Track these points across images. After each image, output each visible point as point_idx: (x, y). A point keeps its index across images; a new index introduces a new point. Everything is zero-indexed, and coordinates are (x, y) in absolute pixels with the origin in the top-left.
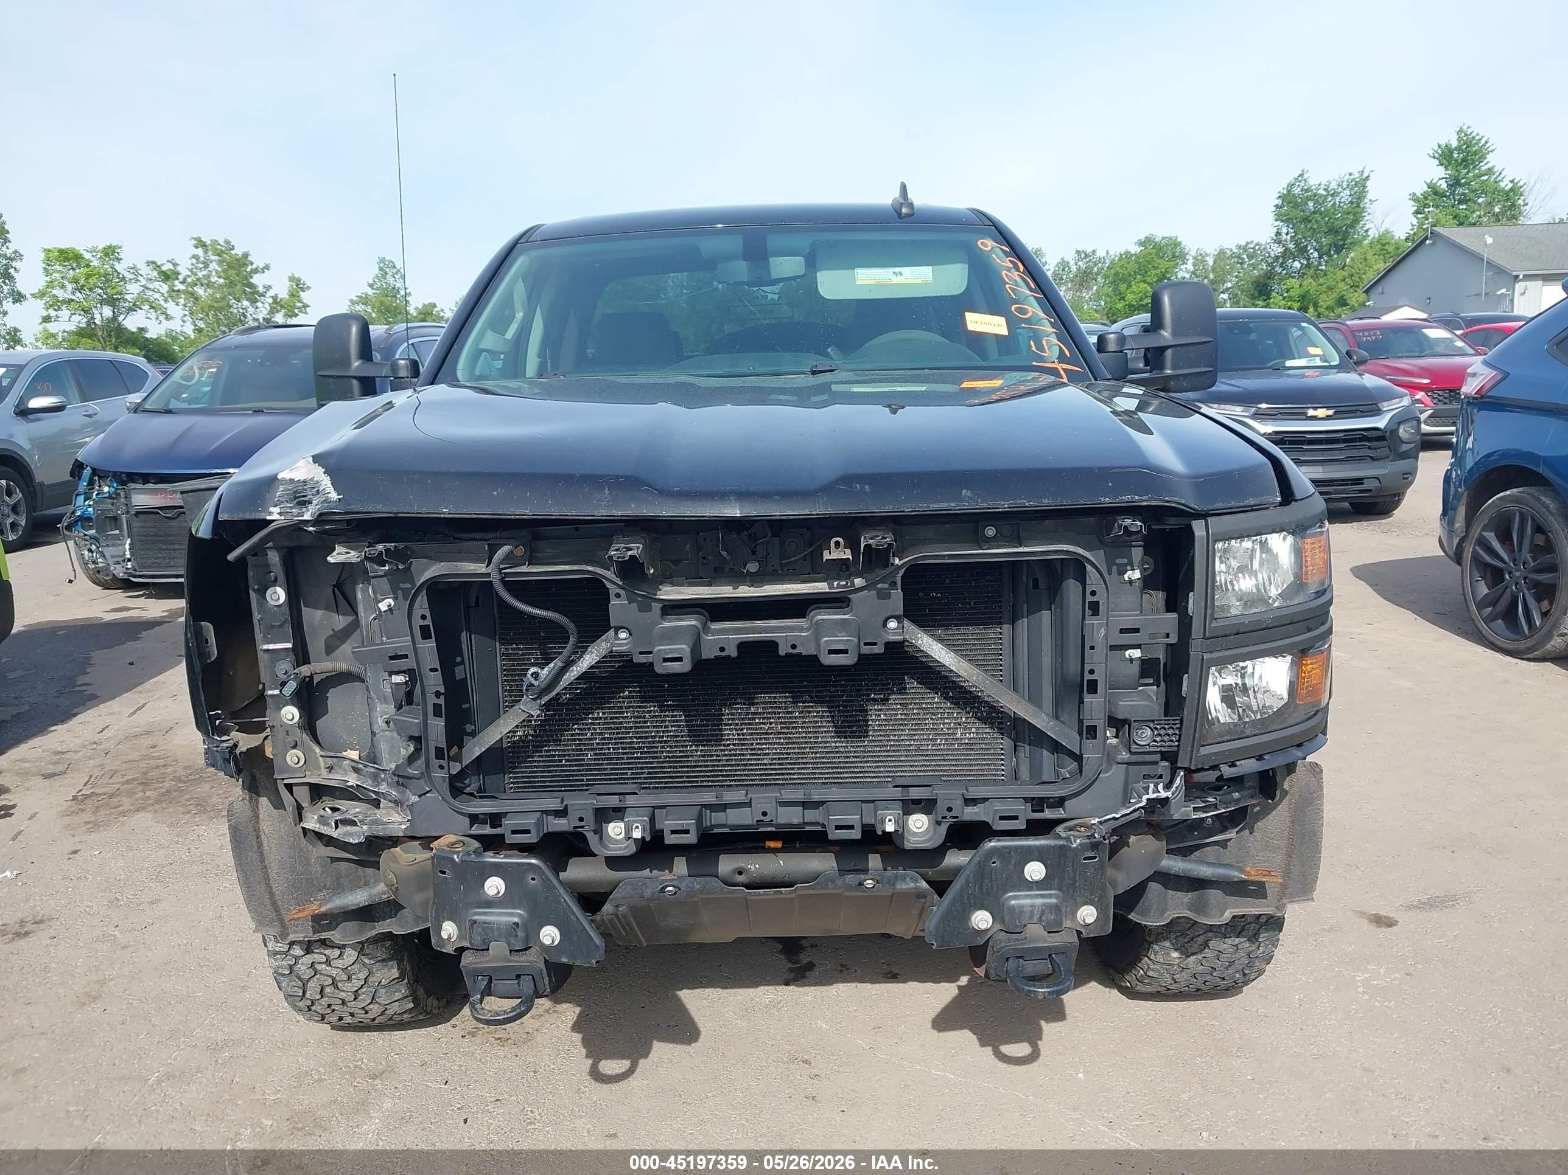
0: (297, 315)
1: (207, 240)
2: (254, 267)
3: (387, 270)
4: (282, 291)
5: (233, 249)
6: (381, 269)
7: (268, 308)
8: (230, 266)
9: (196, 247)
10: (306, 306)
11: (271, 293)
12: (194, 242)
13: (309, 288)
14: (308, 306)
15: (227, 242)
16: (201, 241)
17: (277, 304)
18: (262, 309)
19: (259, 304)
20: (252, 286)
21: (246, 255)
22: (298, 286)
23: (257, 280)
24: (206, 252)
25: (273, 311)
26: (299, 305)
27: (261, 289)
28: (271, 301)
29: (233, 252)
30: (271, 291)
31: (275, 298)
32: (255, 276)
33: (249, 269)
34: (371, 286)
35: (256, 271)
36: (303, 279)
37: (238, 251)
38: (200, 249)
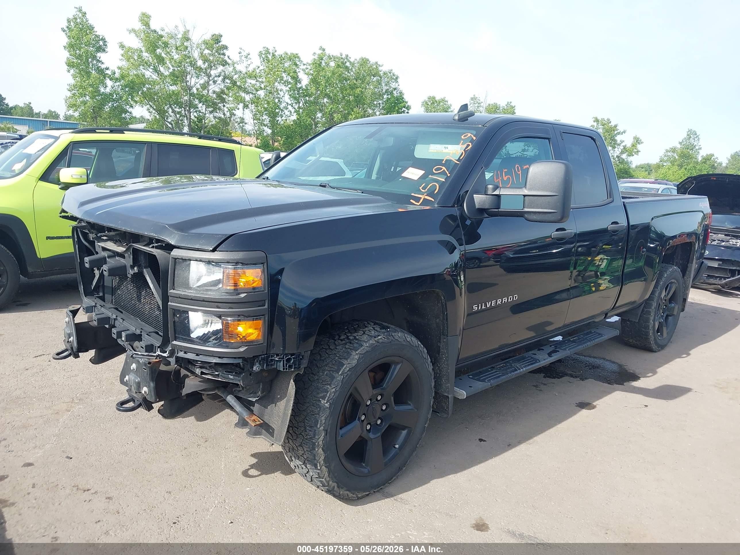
0: (633, 155)
1: (599, 118)
2: (618, 131)
3: (692, 136)
4: (628, 143)
5: (610, 123)
6: (688, 135)
7: (620, 151)
8: (607, 131)
9: (594, 122)
10: (638, 151)
11: (623, 144)
12: (594, 119)
13: (642, 143)
14: (640, 151)
15: (608, 120)
16: (597, 119)
17: (625, 150)
18: (617, 151)
19: (616, 149)
20: (615, 141)
21: (616, 126)
22: (637, 141)
23: (619, 138)
24: (598, 124)
25: (622, 153)
26: (636, 150)
27: (619, 142)
28: (622, 148)
29: (610, 124)
30: (623, 143)
31: (625, 147)
32: (618, 136)
33: (616, 132)
34: (680, 143)
35: (619, 133)
36: (641, 138)
37: (613, 124)
38: (596, 123)
